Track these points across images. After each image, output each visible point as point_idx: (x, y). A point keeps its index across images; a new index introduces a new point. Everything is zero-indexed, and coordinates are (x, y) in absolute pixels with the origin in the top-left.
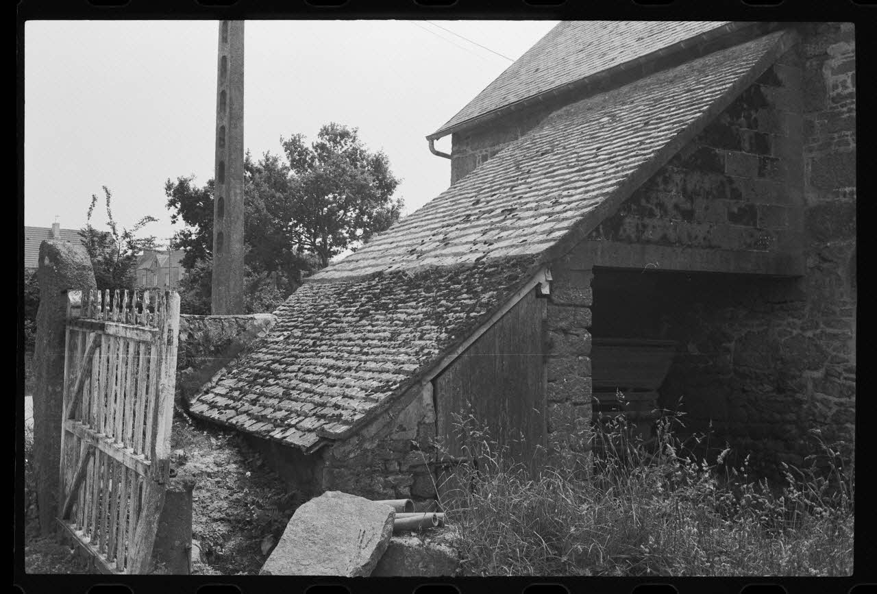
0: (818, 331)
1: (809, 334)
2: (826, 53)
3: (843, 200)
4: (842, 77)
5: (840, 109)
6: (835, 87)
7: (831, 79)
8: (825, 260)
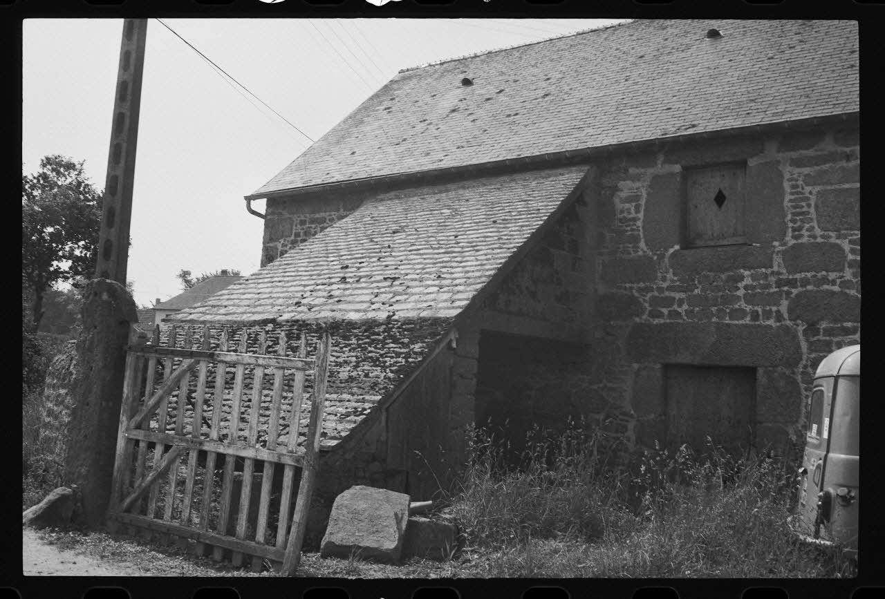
0: (601, 385)
1: (595, 387)
2: (617, 186)
3: (625, 292)
4: (627, 206)
5: (625, 228)
6: (622, 212)
7: (619, 206)
8: (608, 333)
